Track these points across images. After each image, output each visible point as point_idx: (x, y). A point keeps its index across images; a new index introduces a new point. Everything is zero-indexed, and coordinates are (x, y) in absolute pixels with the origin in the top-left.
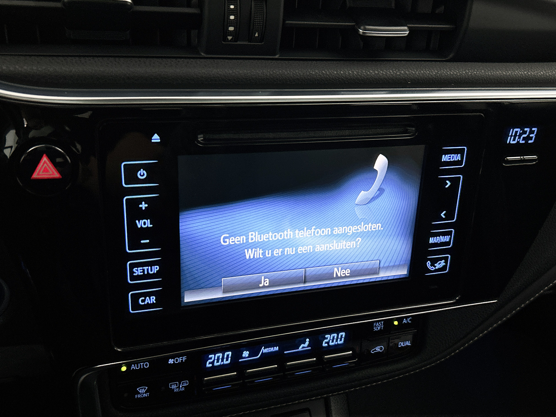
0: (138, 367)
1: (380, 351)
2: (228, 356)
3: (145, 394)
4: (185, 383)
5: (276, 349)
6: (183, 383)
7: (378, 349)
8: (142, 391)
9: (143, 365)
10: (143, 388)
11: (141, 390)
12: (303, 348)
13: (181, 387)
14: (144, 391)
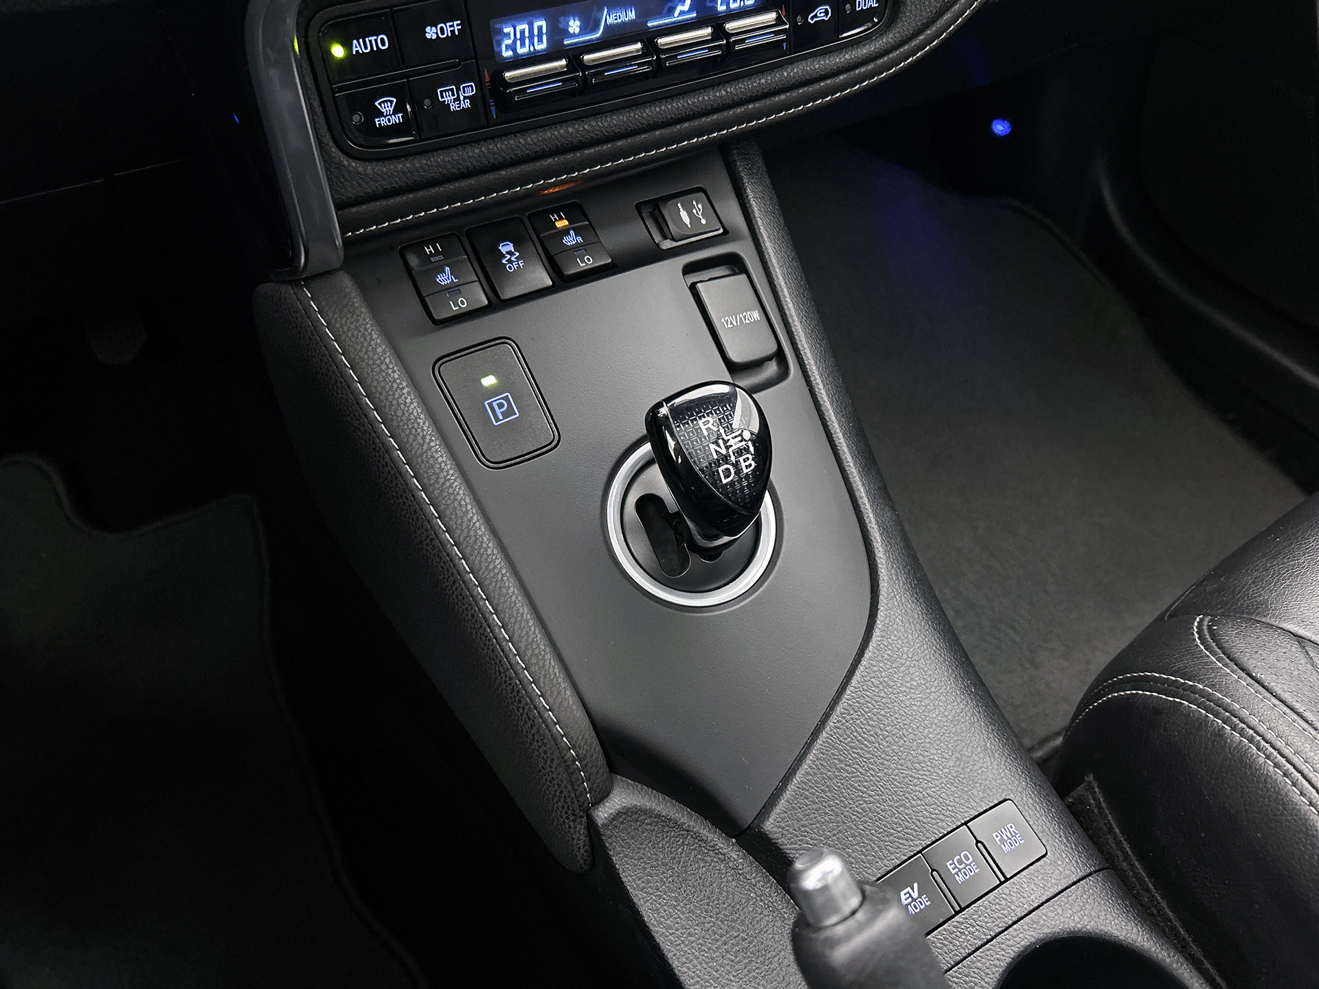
0: (366, 48)
1: (824, 18)
2: (540, 28)
3: (393, 116)
4: (469, 89)
5: (632, 15)
6: (464, 88)
7: (820, 13)
8: (387, 109)
9: (376, 40)
10: (387, 101)
11: (383, 105)
12: (682, 13)
13: (462, 98)
14: (392, 110)
